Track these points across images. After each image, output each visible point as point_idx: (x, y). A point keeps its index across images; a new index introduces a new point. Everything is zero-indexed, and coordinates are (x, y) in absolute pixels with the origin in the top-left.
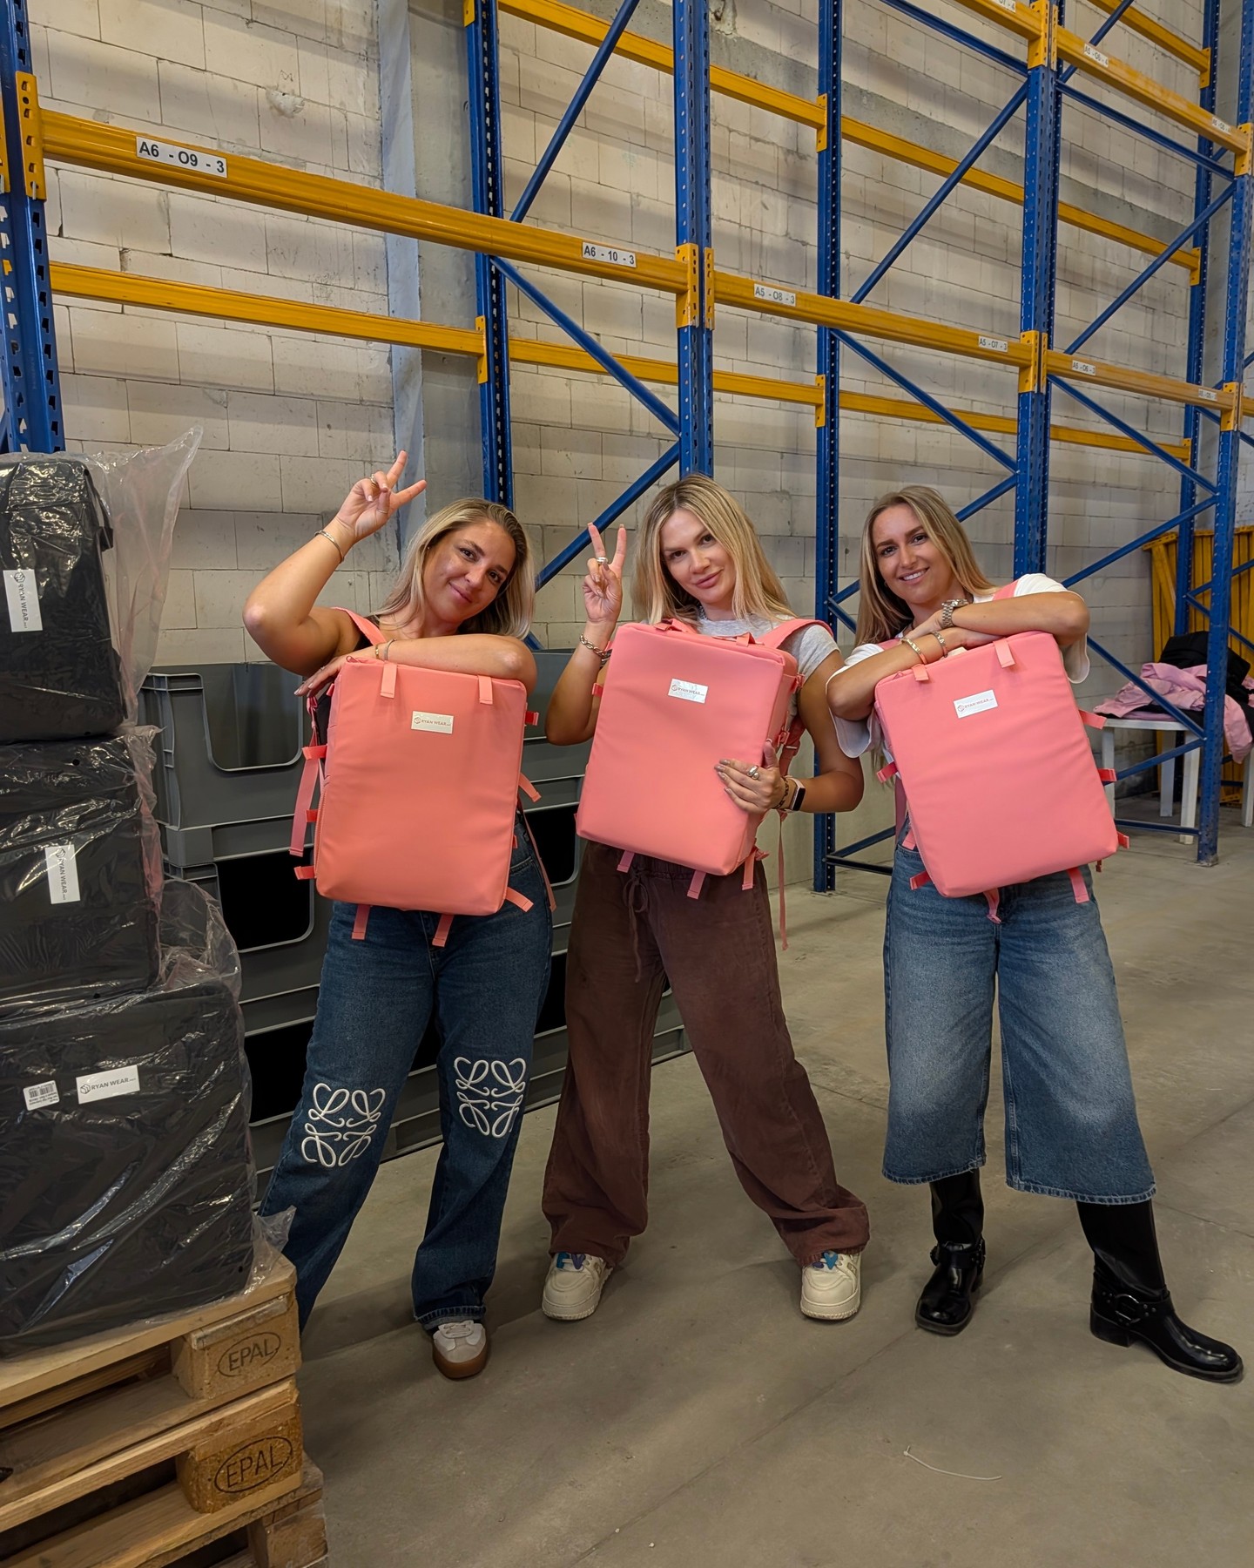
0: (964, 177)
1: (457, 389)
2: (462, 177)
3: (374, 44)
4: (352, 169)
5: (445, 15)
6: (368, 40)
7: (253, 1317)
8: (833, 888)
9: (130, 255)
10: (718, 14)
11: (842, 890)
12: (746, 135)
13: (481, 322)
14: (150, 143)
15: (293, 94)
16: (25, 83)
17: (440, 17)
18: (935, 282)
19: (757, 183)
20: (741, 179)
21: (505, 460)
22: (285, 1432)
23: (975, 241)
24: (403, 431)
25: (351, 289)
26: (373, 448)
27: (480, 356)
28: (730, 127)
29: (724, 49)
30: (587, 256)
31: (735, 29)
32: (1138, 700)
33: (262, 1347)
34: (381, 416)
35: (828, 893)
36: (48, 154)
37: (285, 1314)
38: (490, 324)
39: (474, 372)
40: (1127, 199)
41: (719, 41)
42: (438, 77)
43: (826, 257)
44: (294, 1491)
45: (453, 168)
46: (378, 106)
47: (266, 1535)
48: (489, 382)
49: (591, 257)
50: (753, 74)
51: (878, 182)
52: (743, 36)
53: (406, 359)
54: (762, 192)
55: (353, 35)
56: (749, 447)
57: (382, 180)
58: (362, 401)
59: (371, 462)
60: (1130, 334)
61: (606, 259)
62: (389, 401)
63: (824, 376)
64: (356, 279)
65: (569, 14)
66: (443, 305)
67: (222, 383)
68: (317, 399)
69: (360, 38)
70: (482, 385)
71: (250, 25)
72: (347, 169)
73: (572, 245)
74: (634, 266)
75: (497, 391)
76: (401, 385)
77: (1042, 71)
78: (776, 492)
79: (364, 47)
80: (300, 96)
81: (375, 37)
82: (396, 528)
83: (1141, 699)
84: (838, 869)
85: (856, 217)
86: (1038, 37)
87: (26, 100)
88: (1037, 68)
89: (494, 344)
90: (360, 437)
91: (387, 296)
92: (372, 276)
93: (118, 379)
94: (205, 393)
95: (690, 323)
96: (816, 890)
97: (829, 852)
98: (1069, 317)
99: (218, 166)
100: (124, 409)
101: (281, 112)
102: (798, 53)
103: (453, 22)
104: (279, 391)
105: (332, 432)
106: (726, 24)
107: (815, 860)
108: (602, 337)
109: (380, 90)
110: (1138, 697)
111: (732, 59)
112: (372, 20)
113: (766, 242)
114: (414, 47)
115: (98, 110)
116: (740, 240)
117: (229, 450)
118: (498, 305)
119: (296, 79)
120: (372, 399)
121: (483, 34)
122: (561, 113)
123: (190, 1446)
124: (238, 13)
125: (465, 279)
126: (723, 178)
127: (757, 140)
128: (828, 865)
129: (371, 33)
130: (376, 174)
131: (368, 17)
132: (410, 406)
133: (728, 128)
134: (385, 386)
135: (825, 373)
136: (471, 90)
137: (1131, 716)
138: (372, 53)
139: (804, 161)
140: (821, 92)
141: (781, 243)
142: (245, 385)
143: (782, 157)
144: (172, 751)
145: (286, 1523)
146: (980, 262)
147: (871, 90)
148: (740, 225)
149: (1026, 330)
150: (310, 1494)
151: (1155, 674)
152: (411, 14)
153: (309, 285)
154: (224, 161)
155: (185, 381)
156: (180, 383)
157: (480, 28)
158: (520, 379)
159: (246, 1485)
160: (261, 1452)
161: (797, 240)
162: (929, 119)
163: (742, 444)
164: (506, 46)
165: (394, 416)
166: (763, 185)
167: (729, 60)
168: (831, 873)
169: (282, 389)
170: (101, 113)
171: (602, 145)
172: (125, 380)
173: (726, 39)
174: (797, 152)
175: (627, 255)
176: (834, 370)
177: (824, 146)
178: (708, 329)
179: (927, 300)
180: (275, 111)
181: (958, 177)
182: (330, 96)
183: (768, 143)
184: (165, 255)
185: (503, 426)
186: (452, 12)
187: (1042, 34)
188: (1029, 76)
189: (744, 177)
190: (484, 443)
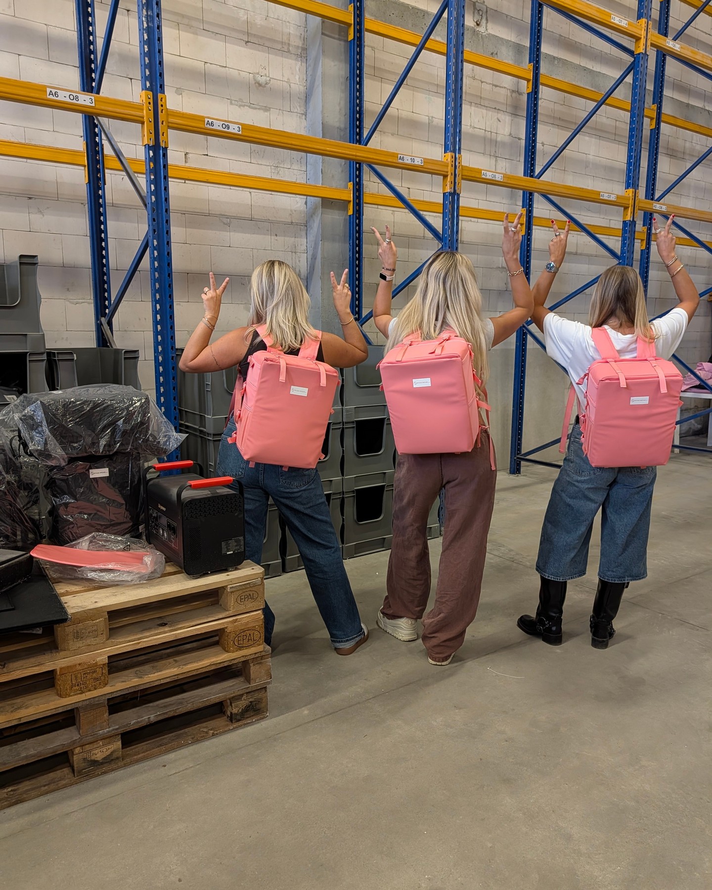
0: (606, 102)
1: (338, 217)
2: (344, 114)
3: (305, 49)
4: (292, 111)
5: (339, 35)
6: (302, 47)
7: (249, 583)
8: (519, 473)
9: (189, 156)
10: (478, 23)
11: (525, 474)
12: (490, 84)
13: (350, 185)
14: (210, 121)
15: (266, 76)
16: (162, 98)
17: (337, 36)
18: (591, 157)
19: (495, 108)
20: (487, 107)
21: (360, 252)
22: (258, 629)
23: (615, 134)
24: (311, 238)
25: (289, 168)
26: (296, 245)
27: (349, 202)
28: (482, 80)
29: (481, 40)
30: (400, 161)
31: (487, 29)
32: (693, 382)
33: (252, 596)
34: (301, 230)
35: (517, 475)
36: (169, 127)
37: (260, 585)
38: (355, 185)
39: (346, 209)
40: (707, 108)
41: (478, 36)
42: (335, 65)
43: (529, 147)
44: (261, 652)
45: (340, 109)
46: (305, 80)
47: (250, 667)
48: (353, 214)
49: (402, 161)
50: (496, 52)
51: (562, 105)
52: (491, 33)
53: (314, 203)
54: (498, 113)
55: (295, 46)
56: (485, 244)
57: (306, 115)
58: (292, 223)
59: (295, 252)
60: (705, 182)
61: (409, 162)
62: (305, 222)
63: (525, 209)
64: (292, 164)
65: (400, 32)
66: (333, 176)
67: (228, 214)
68: (271, 222)
69: (298, 47)
70: (350, 216)
71: (247, 44)
72: (289, 110)
73: (393, 156)
74: (423, 164)
75: (357, 218)
76: (311, 215)
77: (641, 55)
78: (499, 268)
79: (300, 51)
80: (269, 77)
81: (305, 46)
82: (306, 284)
83: (694, 382)
84: (523, 463)
85: (549, 124)
86: (640, 38)
87: (162, 106)
88: (639, 54)
89: (356, 195)
90: (290, 240)
91: (306, 171)
92: (299, 162)
93: (182, 213)
94: (220, 219)
95: (449, 191)
96: (510, 473)
97: (518, 454)
98: (669, 174)
99: (238, 129)
100: (184, 228)
101: (260, 85)
102: (520, 40)
103: (343, 38)
104: (254, 218)
105: (278, 238)
106: (482, 27)
107: (511, 458)
108: (411, 190)
109: (306, 72)
110: (694, 381)
111: (484, 45)
112: (304, 38)
113: (499, 139)
114: (323, 51)
115: (177, 88)
116: (485, 138)
117: (230, 247)
118: (359, 176)
119: (267, 69)
120: (297, 222)
121: (357, 44)
122: (397, 79)
123: (226, 626)
124: (241, 38)
125: (344, 163)
126: (477, 107)
127: (496, 86)
128: (517, 461)
129: (303, 44)
130: (303, 112)
131: (302, 36)
132: (315, 226)
133: (481, 81)
134: (303, 215)
135: (526, 207)
136: (350, 72)
137: (689, 391)
138: (303, 54)
139: (521, 96)
140: (530, 62)
141: (507, 139)
142: (238, 216)
143: (509, 94)
144: (210, 383)
145: (257, 664)
146: (617, 146)
147: (560, 57)
148: (485, 131)
149: (628, 188)
150: (267, 655)
151: (704, 368)
152: (323, 36)
153: (270, 167)
154: (240, 126)
155: (211, 214)
156: (209, 215)
157: (356, 41)
158: (368, 212)
159: (244, 645)
160: (250, 634)
161: (516, 138)
162: (592, 70)
163: (482, 243)
164: (368, 46)
165: (307, 230)
166: (499, 109)
167: (483, 45)
168: (519, 465)
169: (255, 217)
170: (179, 89)
171: (414, 92)
172: (185, 214)
173: (481, 35)
174: (518, 91)
175: (419, 160)
176: (531, 206)
177: (530, 90)
178: (458, 194)
179: (587, 167)
180: (257, 84)
181: (602, 102)
182: (283, 76)
183: (502, 87)
184: (205, 155)
185: (359, 235)
186: (343, 33)
187: (642, 37)
188: (635, 58)
189: (488, 106)
190: (350, 244)
